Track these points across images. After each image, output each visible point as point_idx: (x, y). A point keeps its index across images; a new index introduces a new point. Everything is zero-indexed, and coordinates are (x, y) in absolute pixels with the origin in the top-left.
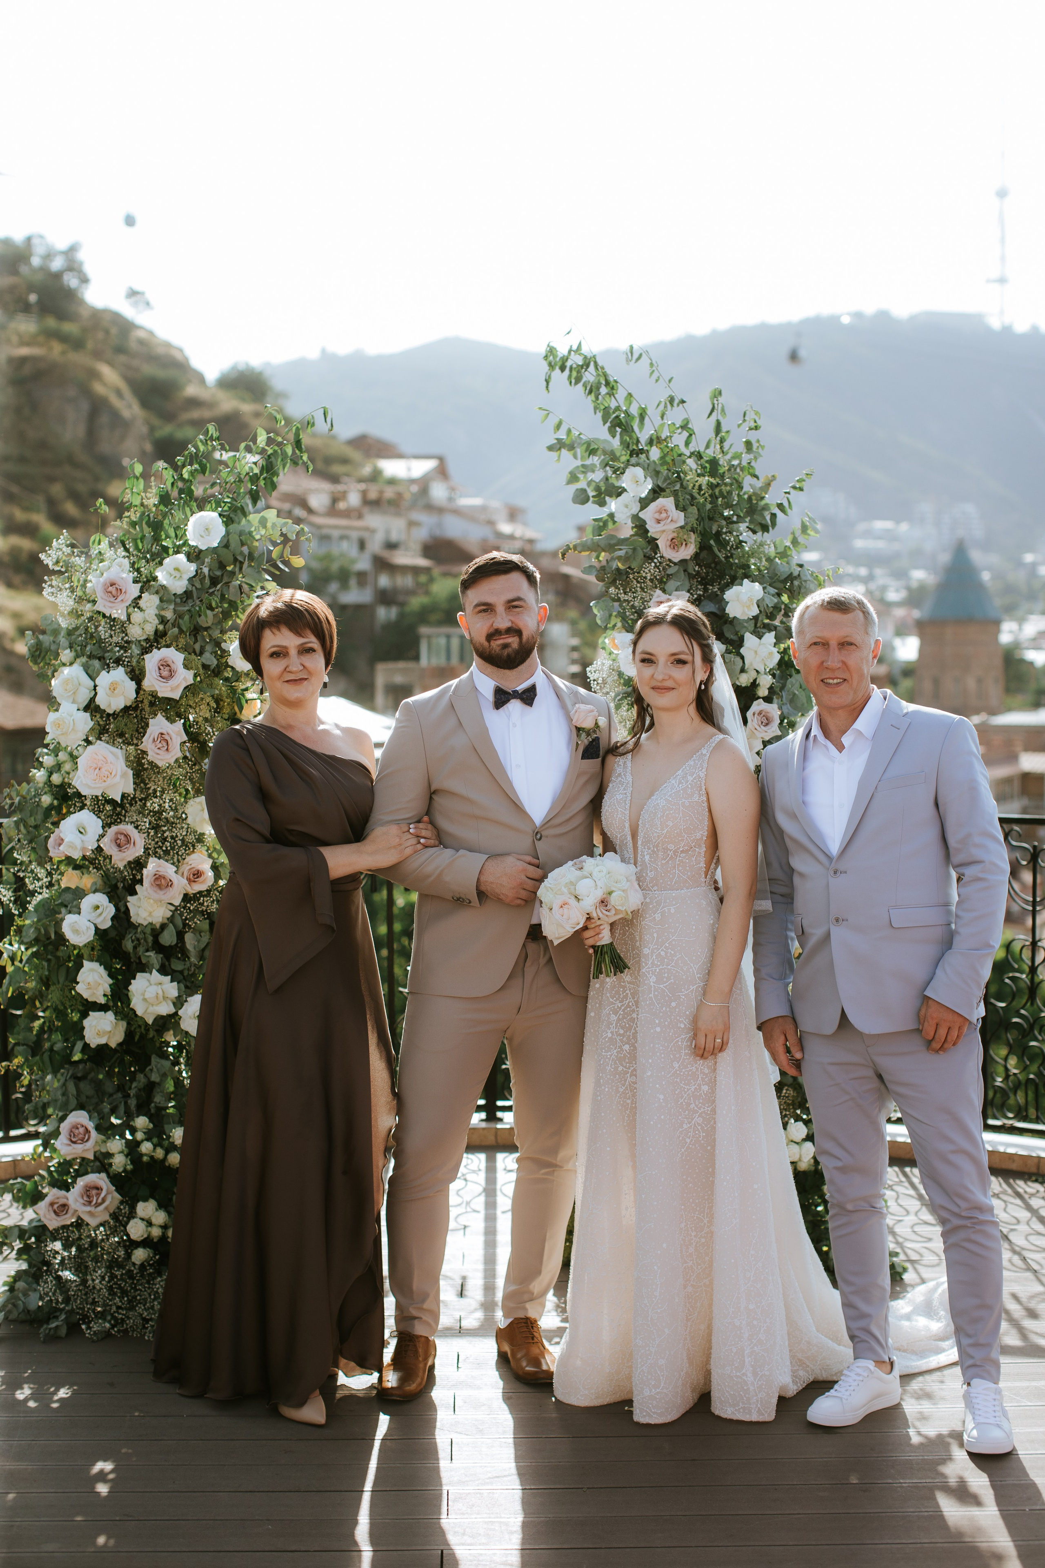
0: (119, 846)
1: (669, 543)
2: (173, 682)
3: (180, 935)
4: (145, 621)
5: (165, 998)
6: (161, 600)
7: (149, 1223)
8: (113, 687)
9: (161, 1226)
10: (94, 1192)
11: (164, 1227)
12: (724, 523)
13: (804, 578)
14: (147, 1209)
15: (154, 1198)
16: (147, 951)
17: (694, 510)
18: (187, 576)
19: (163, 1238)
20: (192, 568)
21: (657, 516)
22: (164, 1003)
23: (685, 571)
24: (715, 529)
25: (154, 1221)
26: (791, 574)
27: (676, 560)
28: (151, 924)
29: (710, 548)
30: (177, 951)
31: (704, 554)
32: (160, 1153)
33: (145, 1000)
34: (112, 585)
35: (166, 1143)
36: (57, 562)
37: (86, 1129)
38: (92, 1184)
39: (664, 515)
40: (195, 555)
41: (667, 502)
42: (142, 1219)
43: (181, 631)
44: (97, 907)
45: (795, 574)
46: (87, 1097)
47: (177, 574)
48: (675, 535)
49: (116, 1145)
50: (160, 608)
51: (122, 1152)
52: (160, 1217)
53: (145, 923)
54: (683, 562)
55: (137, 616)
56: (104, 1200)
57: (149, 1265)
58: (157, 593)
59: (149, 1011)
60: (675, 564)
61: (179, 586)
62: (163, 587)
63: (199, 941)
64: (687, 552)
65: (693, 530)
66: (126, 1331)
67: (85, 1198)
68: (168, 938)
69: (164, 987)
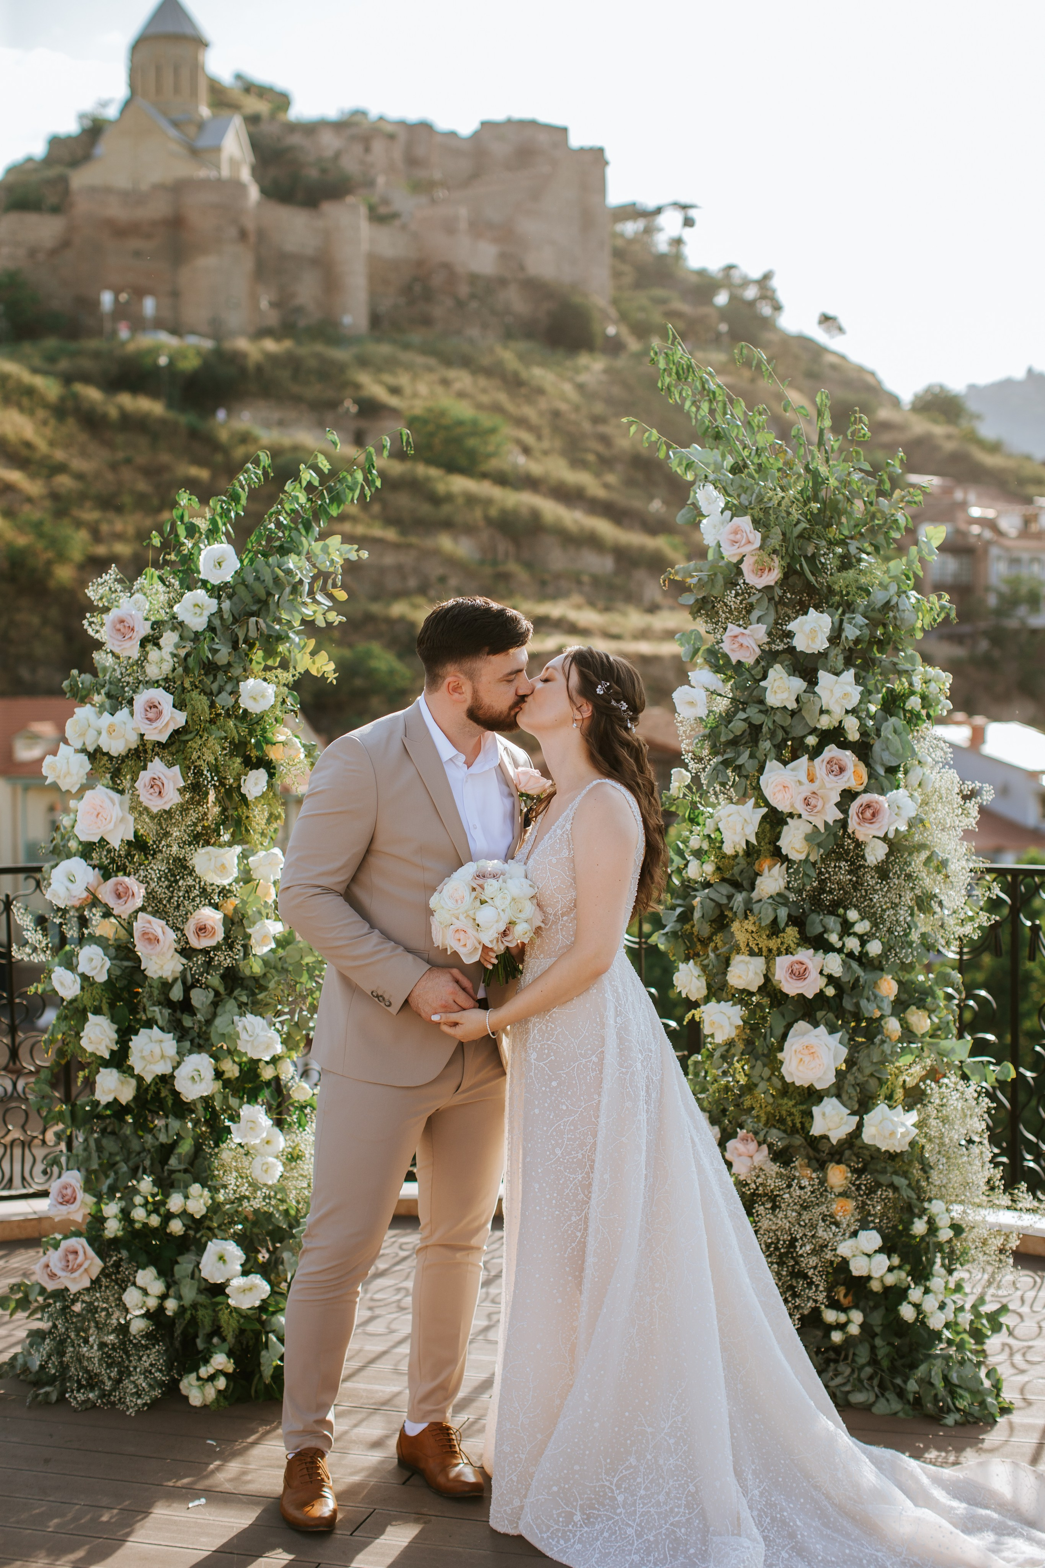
0: (119, 896)
1: (751, 568)
2: (159, 724)
3: (187, 989)
4: (162, 660)
5: (163, 1057)
6: (181, 637)
7: (145, 1292)
8: (111, 730)
9: (159, 1297)
10: (71, 1257)
11: (163, 1297)
12: (824, 543)
13: (901, 607)
14: (147, 1277)
15: (156, 1267)
16: (154, 1005)
17: (777, 531)
18: (206, 613)
19: (161, 1309)
20: (212, 605)
21: (732, 537)
22: (162, 1062)
23: (771, 599)
24: (810, 550)
25: (149, 1291)
26: (888, 602)
27: (759, 587)
28: (161, 978)
29: (801, 574)
30: (186, 1006)
31: (793, 579)
32: (155, 1221)
33: (143, 1058)
34: (122, 621)
35: (162, 1210)
36: (101, 599)
37: (74, 1191)
38: (71, 1249)
39: (739, 536)
40: (216, 591)
41: (745, 522)
42: (140, 1288)
43: (187, 670)
44: (92, 960)
45: (893, 603)
46: (111, 1154)
47: (198, 610)
48: (756, 558)
49: (111, 1209)
50: (177, 646)
51: (115, 1217)
52: (157, 1287)
53: (155, 976)
54: (768, 588)
55: (153, 654)
56: (80, 1266)
57: (142, 1336)
58: (173, 629)
59: (147, 1069)
60: (760, 591)
61: (198, 623)
62: (181, 624)
63: (207, 997)
64: (772, 577)
65: (775, 552)
66: (113, 1404)
67: (64, 1263)
68: (176, 994)
69: (164, 1045)
